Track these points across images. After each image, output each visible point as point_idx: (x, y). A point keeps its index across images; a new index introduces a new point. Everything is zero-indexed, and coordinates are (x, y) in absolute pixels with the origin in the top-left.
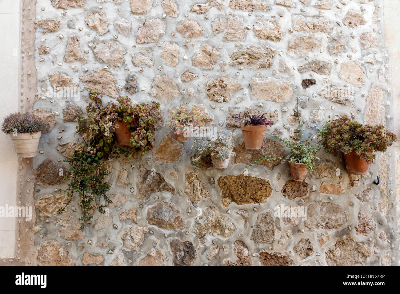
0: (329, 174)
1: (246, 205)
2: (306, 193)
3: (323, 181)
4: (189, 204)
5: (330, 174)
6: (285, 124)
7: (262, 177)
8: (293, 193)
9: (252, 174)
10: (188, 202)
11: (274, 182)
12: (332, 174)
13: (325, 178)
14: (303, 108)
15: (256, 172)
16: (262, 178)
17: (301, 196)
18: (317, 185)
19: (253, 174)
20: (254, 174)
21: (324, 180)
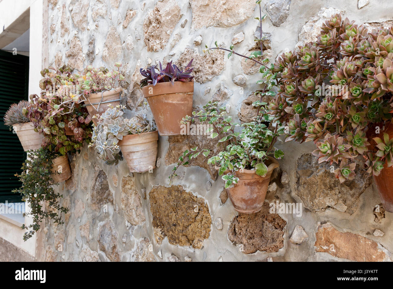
0: (341, 201)
1: (180, 247)
2: (278, 244)
3: (323, 219)
4: (128, 228)
5: (345, 202)
6: (236, 73)
7: (200, 194)
8: (250, 238)
9: (185, 186)
10: (127, 225)
11: (214, 208)
12: (348, 202)
13: (328, 212)
14: (276, 25)
15: (191, 182)
16: (199, 196)
17: (266, 250)
18: (307, 230)
19: (188, 185)
20: (189, 187)
21: (327, 217)
